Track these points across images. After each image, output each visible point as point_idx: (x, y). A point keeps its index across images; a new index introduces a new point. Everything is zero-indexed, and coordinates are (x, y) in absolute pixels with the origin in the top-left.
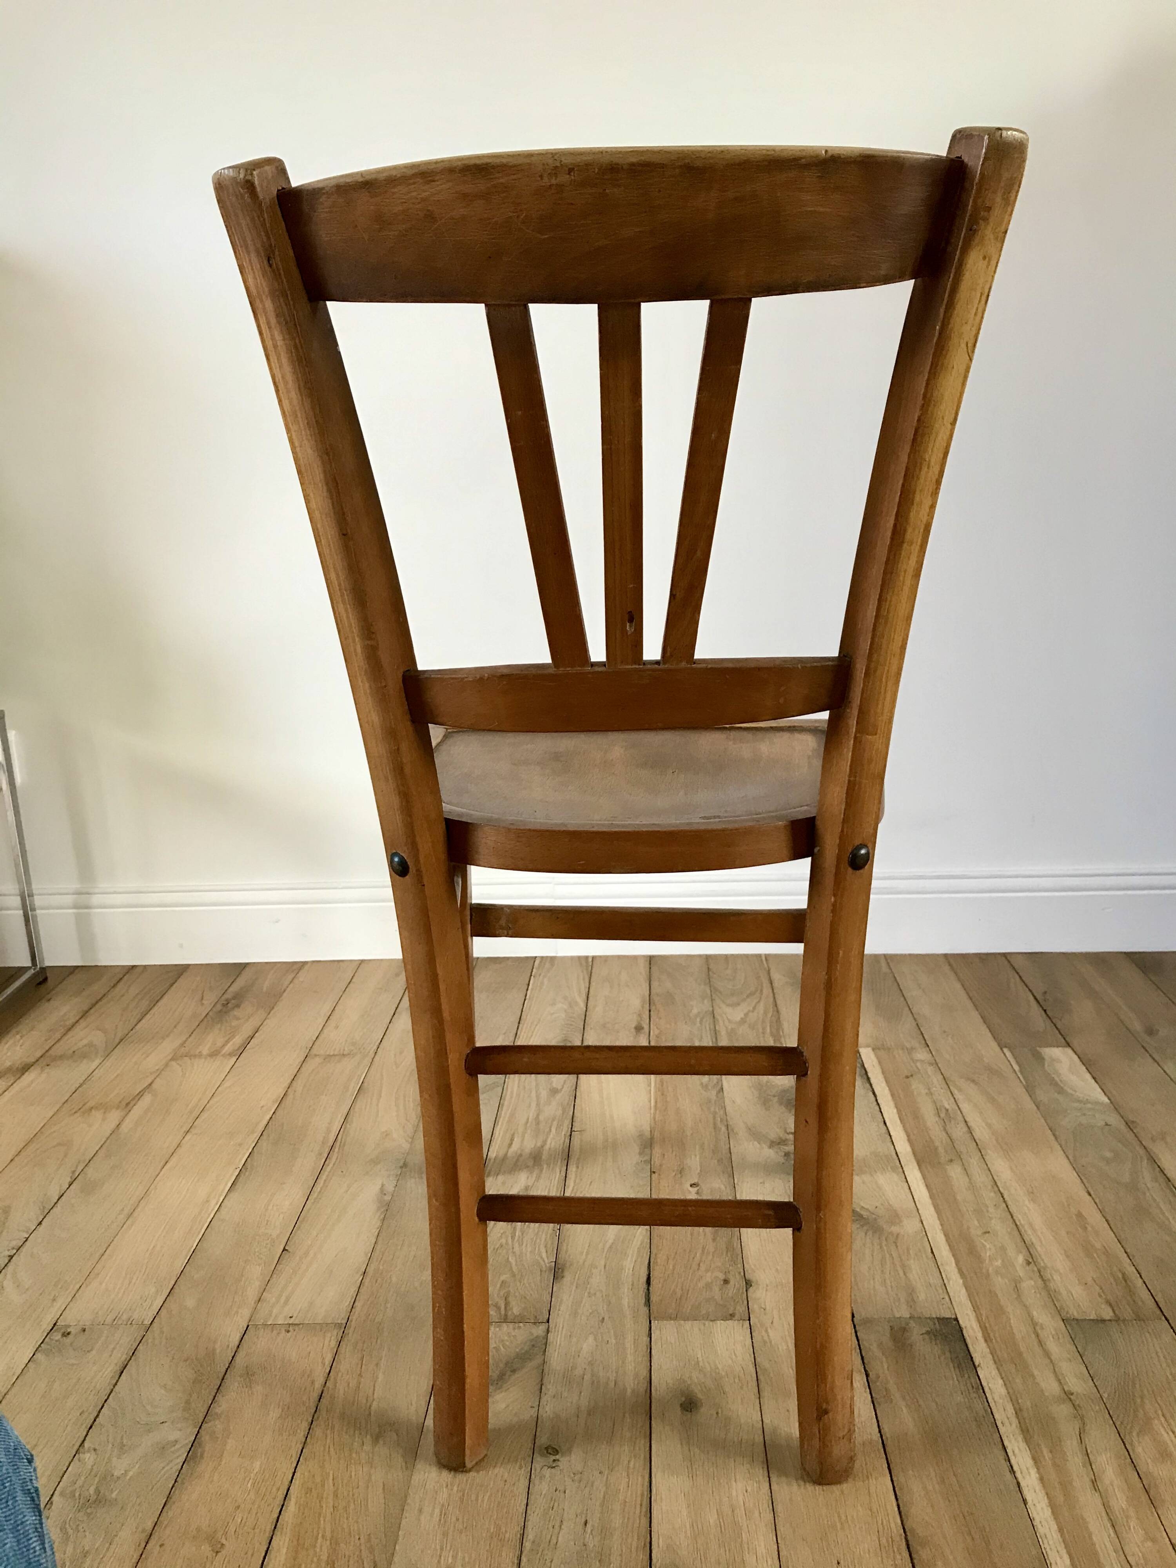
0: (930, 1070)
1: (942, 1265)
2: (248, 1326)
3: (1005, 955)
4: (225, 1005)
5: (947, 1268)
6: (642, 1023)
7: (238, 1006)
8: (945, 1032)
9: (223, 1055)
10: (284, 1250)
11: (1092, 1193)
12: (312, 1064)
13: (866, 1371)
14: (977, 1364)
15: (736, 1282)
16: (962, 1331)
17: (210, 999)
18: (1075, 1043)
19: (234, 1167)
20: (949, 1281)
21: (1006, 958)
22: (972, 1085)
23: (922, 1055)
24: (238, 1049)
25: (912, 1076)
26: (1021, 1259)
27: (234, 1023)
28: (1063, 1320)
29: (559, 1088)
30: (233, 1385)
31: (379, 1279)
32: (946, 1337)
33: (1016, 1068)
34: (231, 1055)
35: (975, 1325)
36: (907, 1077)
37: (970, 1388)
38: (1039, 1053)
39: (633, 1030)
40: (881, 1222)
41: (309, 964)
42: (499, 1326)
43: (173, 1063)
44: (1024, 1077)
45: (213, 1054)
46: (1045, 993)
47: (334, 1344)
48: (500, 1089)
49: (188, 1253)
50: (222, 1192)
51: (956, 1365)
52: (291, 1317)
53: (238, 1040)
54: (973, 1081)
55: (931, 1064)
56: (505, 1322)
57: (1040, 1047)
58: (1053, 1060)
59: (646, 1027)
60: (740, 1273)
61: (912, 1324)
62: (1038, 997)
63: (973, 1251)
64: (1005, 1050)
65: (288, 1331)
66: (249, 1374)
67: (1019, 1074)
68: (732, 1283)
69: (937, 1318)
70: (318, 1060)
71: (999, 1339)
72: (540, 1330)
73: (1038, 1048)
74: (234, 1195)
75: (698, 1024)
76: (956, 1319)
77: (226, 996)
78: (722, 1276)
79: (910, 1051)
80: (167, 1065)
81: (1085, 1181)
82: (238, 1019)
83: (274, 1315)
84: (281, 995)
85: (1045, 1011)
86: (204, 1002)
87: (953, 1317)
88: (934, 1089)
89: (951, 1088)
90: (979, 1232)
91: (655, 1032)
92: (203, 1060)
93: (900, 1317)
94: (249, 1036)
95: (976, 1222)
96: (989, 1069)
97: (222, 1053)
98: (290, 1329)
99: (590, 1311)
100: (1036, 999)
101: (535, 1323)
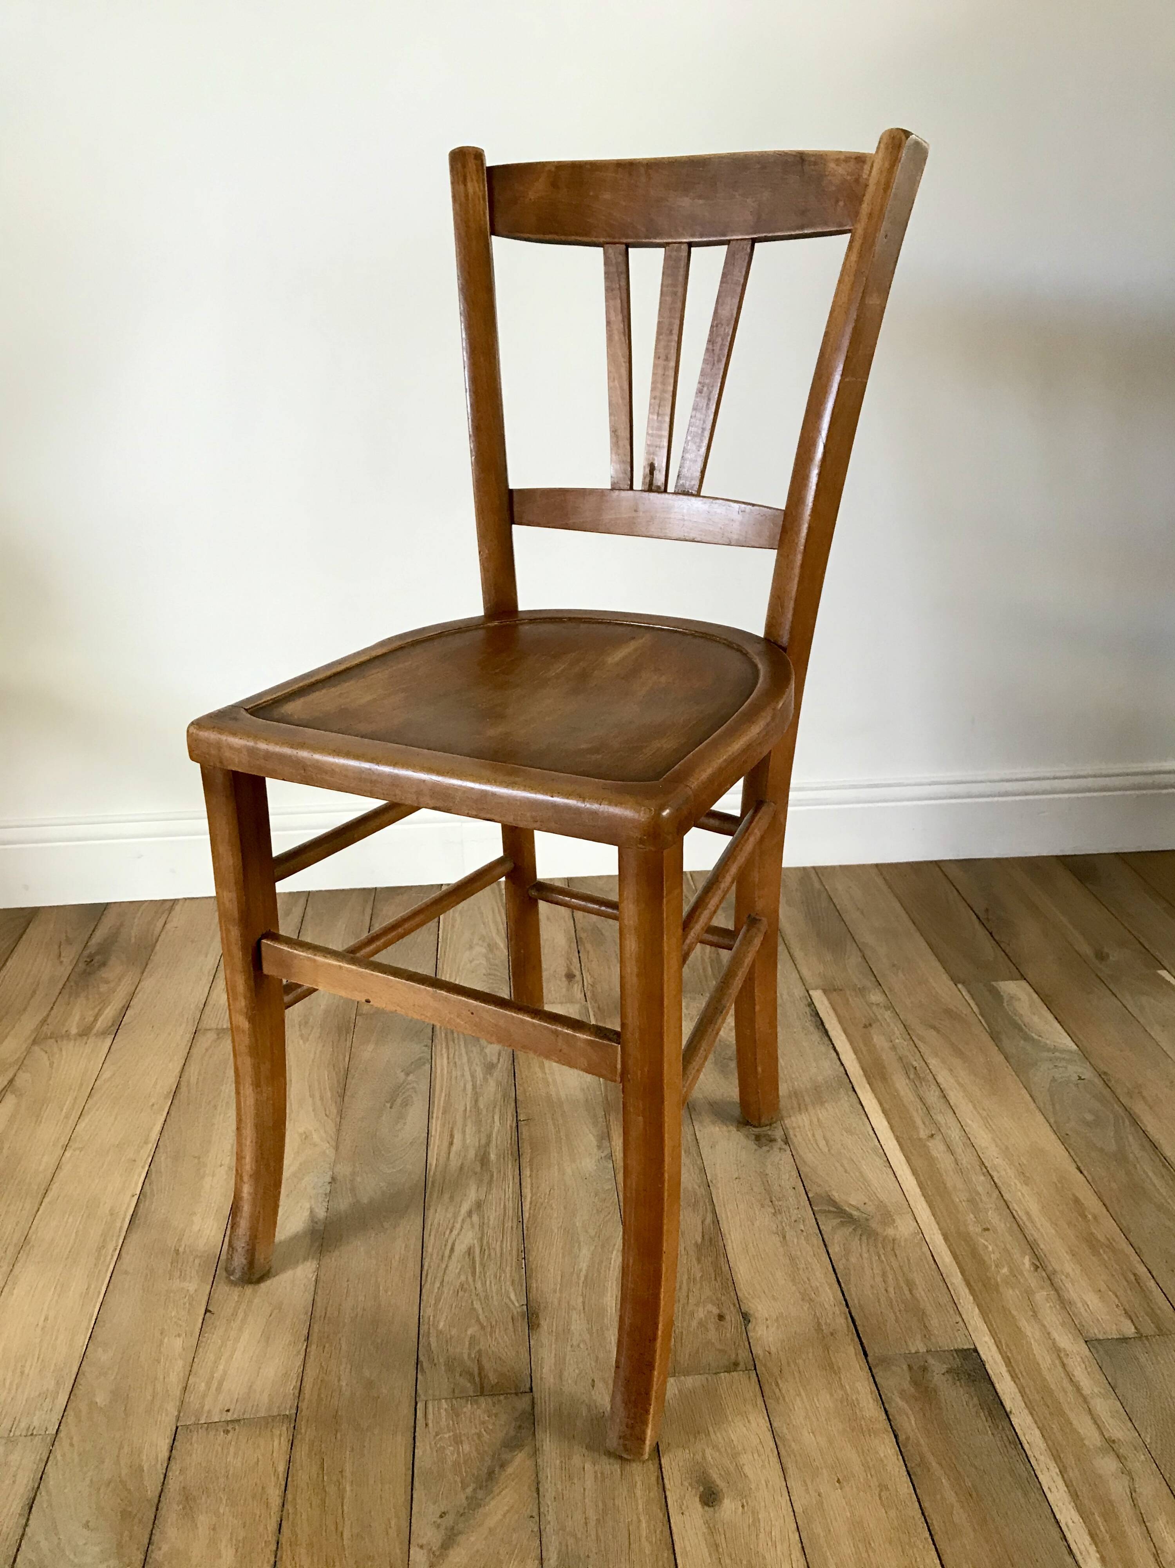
0: (888, 1014)
1: (947, 1277)
2: (177, 1428)
3: (937, 864)
4: (90, 962)
5: (954, 1281)
6: (572, 967)
7: (104, 963)
8: (894, 965)
9: (96, 1035)
10: (207, 1311)
11: (1082, 1168)
12: (205, 1039)
13: (894, 1431)
14: (1008, 1410)
15: (732, 1317)
16: (984, 1365)
17: (70, 955)
18: (1030, 976)
19: (130, 1194)
20: (959, 1299)
21: (940, 868)
22: (934, 1033)
23: (876, 997)
24: (113, 1025)
25: (870, 1025)
26: (1027, 1262)
27: (103, 988)
28: (1086, 1342)
29: (495, 1061)
30: (171, 1512)
31: (327, 1345)
32: (969, 1375)
33: (976, 1009)
34: (104, 1033)
35: (996, 1355)
36: (865, 1027)
37: (1007, 1444)
38: (995, 988)
39: (564, 979)
40: (874, 1225)
41: (181, 903)
42: (476, 1402)
43: (36, 1048)
44: (986, 1022)
45: (85, 1033)
46: (987, 910)
47: (285, 1446)
48: (428, 1066)
49: (90, 1320)
50: (121, 1228)
51: (987, 1413)
52: (228, 1411)
53: (110, 1012)
54: (935, 1028)
55: (887, 1008)
56: (482, 1394)
57: (996, 981)
58: (1012, 998)
59: (577, 973)
60: (734, 1305)
61: (931, 1361)
62: (981, 917)
63: (976, 1256)
64: (960, 986)
65: (228, 1432)
66: (188, 1499)
67: (980, 1017)
68: (728, 1318)
69: (956, 1350)
70: (211, 1036)
71: (1024, 1374)
72: (523, 1404)
73: (994, 983)
74: (134, 1237)
76: (976, 1350)
77: (88, 951)
78: (715, 1311)
79: (862, 991)
80: (29, 1051)
81: (1072, 1153)
82: (107, 982)
83: (206, 1408)
84: (154, 946)
85: (991, 934)
86: (62, 959)
87: (972, 1347)
88: (897, 1041)
89: (914, 1038)
90: (979, 1230)
91: (588, 979)
92: (72, 1042)
93: (916, 1353)
94: (123, 1007)
95: (972, 1216)
96: (948, 1012)
97: (95, 1031)
98: (229, 1428)
99: (577, 1371)
100: (978, 918)
101: (516, 1394)
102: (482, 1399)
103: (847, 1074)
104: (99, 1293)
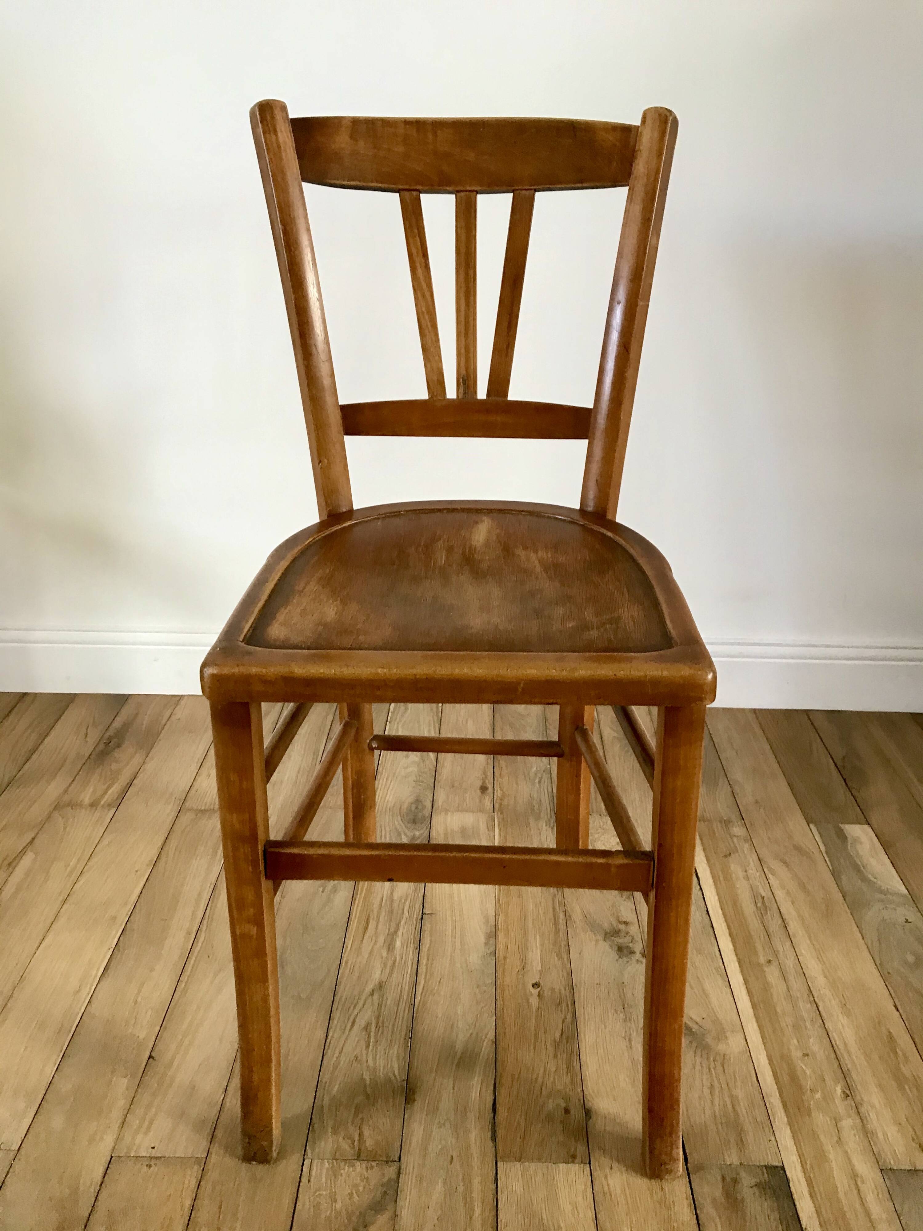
0: (746, 846)
1: (767, 1095)
2: (112, 1157)
3: (807, 712)
4: (107, 744)
5: (772, 1100)
6: (487, 781)
7: (119, 746)
8: (757, 802)
9: (103, 807)
10: (150, 1057)
11: (899, 1007)
12: (186, 818)
15: (576, 1112)
16: (789, 1184)
17: (94, 736)
18: (873, 821)
19: (107, 948)
20: (774, 1119)
21: (808, 716)
22: (784, 867)
23: (738, 829)
24: (117, 799)
25: (730, 854)
26: (839, 1090)
27: (114, 766)
28: (881, 1170)
32: (775, 1191)
33: (823, 848)
34: (110, 805)
35: (801, 1175)
38: (842, 830)
39: (478, 791)
40: (709, 1040)
41: (186, 698)
42: (353, 1166)
43: (56, 814)
44: (830, 860)
45: (93, 805)
46: (844, 758)
47: (193, 1183)
50: (96, 976)
51: (784, 1227)
52: (153, 1148)
53: (116, 789)
54: (785, 863)
55: (746, 841)
56: (358, 1157)
57: (843, 823)
58: (856, 840)
59: (490, 787)
60: (580, 1100)
61: (743, 1174)
62: (838, 764)
63: (795, 1079)
64: (812, 826)
65: (150, 1166)
67: (825, 855)
68: (572, 1111)
69: (765, 1166)
70: (190, 813)
71: (823, 1196)
72: (390, 1171)
73: (840, 825)
74: (105, 984)
75: (537, 785)
76: (783, 1168)
77: (107, 735)
78: (563, 1105)
79: (727, 823)
80: (49, 817)
81: (892, 991)
82: (117, 762)
83: (136, 1144)
84: (159, 734)
85: (845, 780)
86: (88, 739)
87: (781, 1165)
88: (750, 871)
89: (765, 870)
90: (799, 1054)
91: (498, 793)
92: (84, 811)
93: (730, 1164)
94: (128, 784)
95: (795, 1041)
96: (798, 849)
97: (102, 804)
98: (152, 1163)
99: (440, 1147)
100: (836, 765)
101: (387, 1162)
102: (358, 1163)
103: (704, 898)
104: (70, 1031)
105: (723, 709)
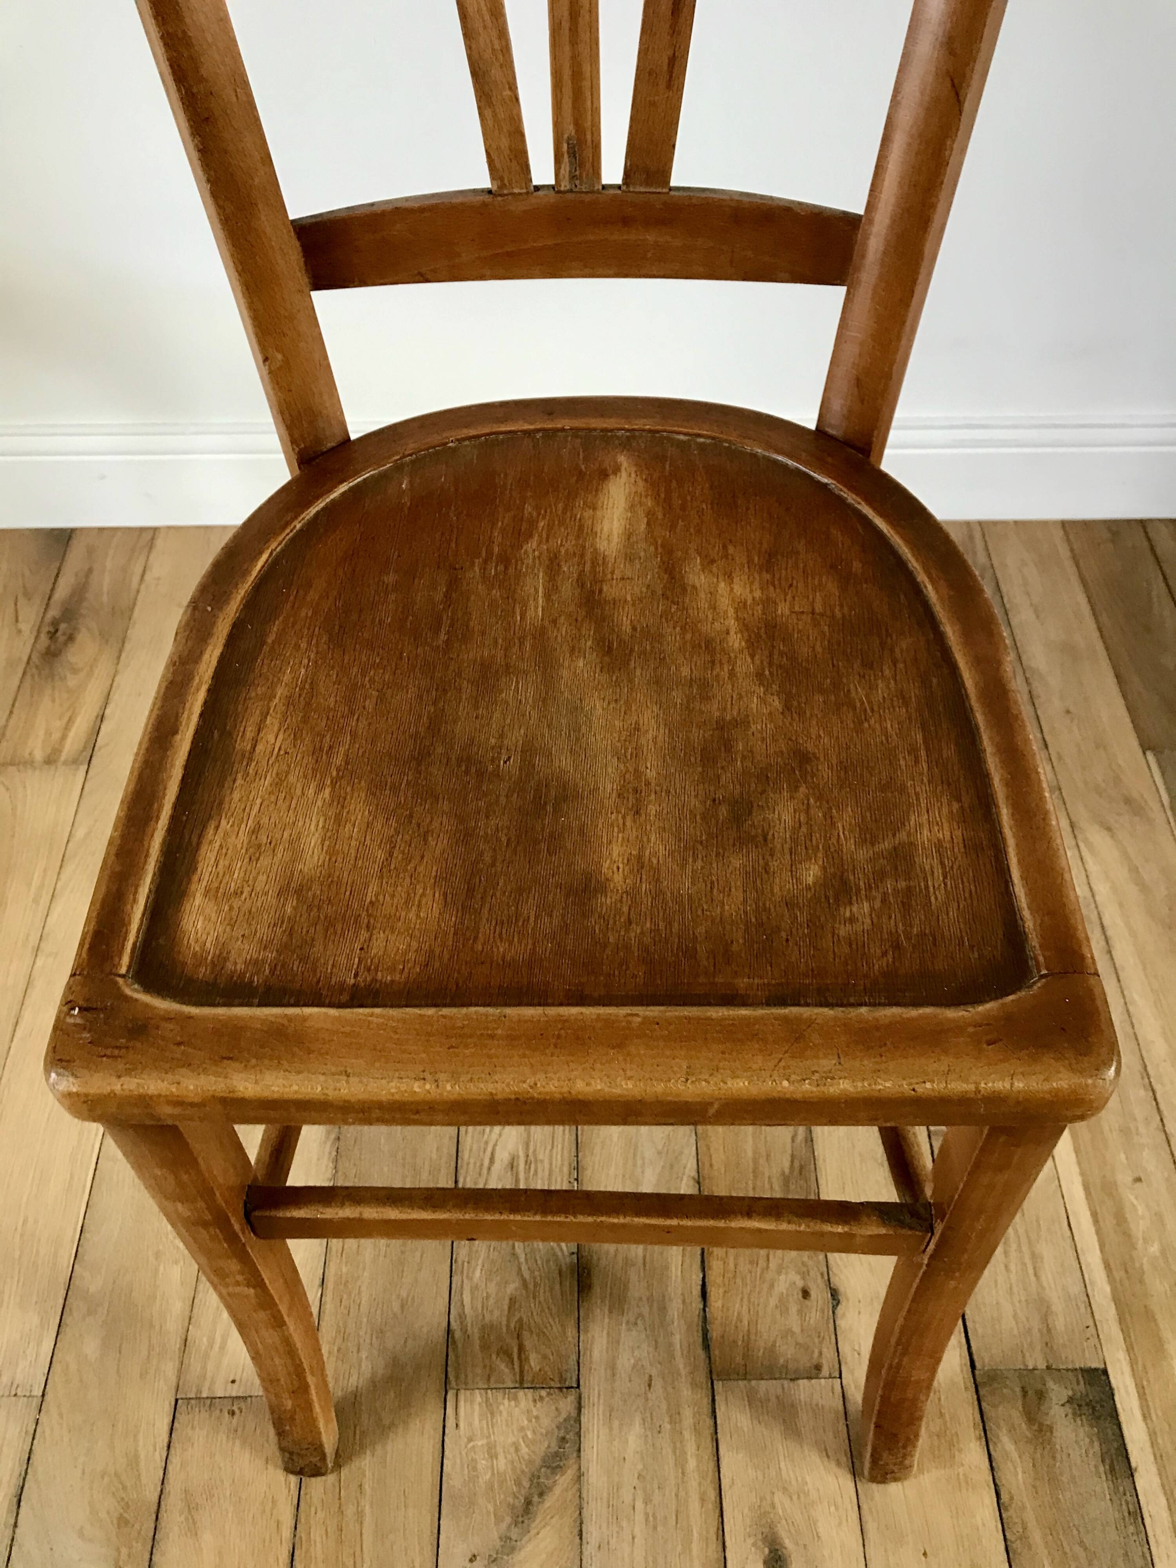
1: (1082, 1250)
2: (177, 1400)
4: (52, 635)
7: (71, 638)
8: (1068, 712)
9: (65, 763)
13: (995, 1485)
14: (1133, 1465)
15: (819, 1294)
16: (1113, 1395)
17: (30, 616)
22: (1105, 833)
24: (85, 748)
27: (72, 681)
31: (345, 1296)
32: (1094, 1408)
33: (1166, 799)
34: (75, 762)
37: (1126, 1514)
42: (516, 1398)
45: (50, 761)
49: (75, 1229)
51: (1107, 1467)
52: (233, 1382)
53: (82, 724)
56: (521, 1384)
60: (822, 1274)
61: (1050, 1383)
63: (1120, 1219)
64: (1150, 756)
65: (233, 1413)
66: (191, 1507)
67: (1169, 813)
68: (813, 1293)
69: (1081, 1369)
72: (567, 1404)
76: (1105, 1372)
77: (49, 617)
78: (800, 1284)
82: (75, 671)
83: (209, 1375)
84: (132, 609)
87: (1102, 1366)
89: (1079, 842)
90: (1129, 1179)
92: (37, 772)
93: (1034, 1369)
94: (97, 717)
95: (1123, 1156)
96: (1128, 800)
97: (63, 757)
98: (235, 1408)
99: (632, 1361)
101: (560, 1389)
102: (521, 1393)
104: (84, 1186)
105: (1016, 522)
